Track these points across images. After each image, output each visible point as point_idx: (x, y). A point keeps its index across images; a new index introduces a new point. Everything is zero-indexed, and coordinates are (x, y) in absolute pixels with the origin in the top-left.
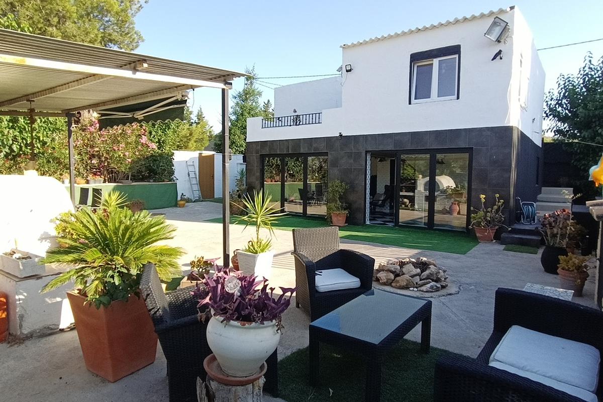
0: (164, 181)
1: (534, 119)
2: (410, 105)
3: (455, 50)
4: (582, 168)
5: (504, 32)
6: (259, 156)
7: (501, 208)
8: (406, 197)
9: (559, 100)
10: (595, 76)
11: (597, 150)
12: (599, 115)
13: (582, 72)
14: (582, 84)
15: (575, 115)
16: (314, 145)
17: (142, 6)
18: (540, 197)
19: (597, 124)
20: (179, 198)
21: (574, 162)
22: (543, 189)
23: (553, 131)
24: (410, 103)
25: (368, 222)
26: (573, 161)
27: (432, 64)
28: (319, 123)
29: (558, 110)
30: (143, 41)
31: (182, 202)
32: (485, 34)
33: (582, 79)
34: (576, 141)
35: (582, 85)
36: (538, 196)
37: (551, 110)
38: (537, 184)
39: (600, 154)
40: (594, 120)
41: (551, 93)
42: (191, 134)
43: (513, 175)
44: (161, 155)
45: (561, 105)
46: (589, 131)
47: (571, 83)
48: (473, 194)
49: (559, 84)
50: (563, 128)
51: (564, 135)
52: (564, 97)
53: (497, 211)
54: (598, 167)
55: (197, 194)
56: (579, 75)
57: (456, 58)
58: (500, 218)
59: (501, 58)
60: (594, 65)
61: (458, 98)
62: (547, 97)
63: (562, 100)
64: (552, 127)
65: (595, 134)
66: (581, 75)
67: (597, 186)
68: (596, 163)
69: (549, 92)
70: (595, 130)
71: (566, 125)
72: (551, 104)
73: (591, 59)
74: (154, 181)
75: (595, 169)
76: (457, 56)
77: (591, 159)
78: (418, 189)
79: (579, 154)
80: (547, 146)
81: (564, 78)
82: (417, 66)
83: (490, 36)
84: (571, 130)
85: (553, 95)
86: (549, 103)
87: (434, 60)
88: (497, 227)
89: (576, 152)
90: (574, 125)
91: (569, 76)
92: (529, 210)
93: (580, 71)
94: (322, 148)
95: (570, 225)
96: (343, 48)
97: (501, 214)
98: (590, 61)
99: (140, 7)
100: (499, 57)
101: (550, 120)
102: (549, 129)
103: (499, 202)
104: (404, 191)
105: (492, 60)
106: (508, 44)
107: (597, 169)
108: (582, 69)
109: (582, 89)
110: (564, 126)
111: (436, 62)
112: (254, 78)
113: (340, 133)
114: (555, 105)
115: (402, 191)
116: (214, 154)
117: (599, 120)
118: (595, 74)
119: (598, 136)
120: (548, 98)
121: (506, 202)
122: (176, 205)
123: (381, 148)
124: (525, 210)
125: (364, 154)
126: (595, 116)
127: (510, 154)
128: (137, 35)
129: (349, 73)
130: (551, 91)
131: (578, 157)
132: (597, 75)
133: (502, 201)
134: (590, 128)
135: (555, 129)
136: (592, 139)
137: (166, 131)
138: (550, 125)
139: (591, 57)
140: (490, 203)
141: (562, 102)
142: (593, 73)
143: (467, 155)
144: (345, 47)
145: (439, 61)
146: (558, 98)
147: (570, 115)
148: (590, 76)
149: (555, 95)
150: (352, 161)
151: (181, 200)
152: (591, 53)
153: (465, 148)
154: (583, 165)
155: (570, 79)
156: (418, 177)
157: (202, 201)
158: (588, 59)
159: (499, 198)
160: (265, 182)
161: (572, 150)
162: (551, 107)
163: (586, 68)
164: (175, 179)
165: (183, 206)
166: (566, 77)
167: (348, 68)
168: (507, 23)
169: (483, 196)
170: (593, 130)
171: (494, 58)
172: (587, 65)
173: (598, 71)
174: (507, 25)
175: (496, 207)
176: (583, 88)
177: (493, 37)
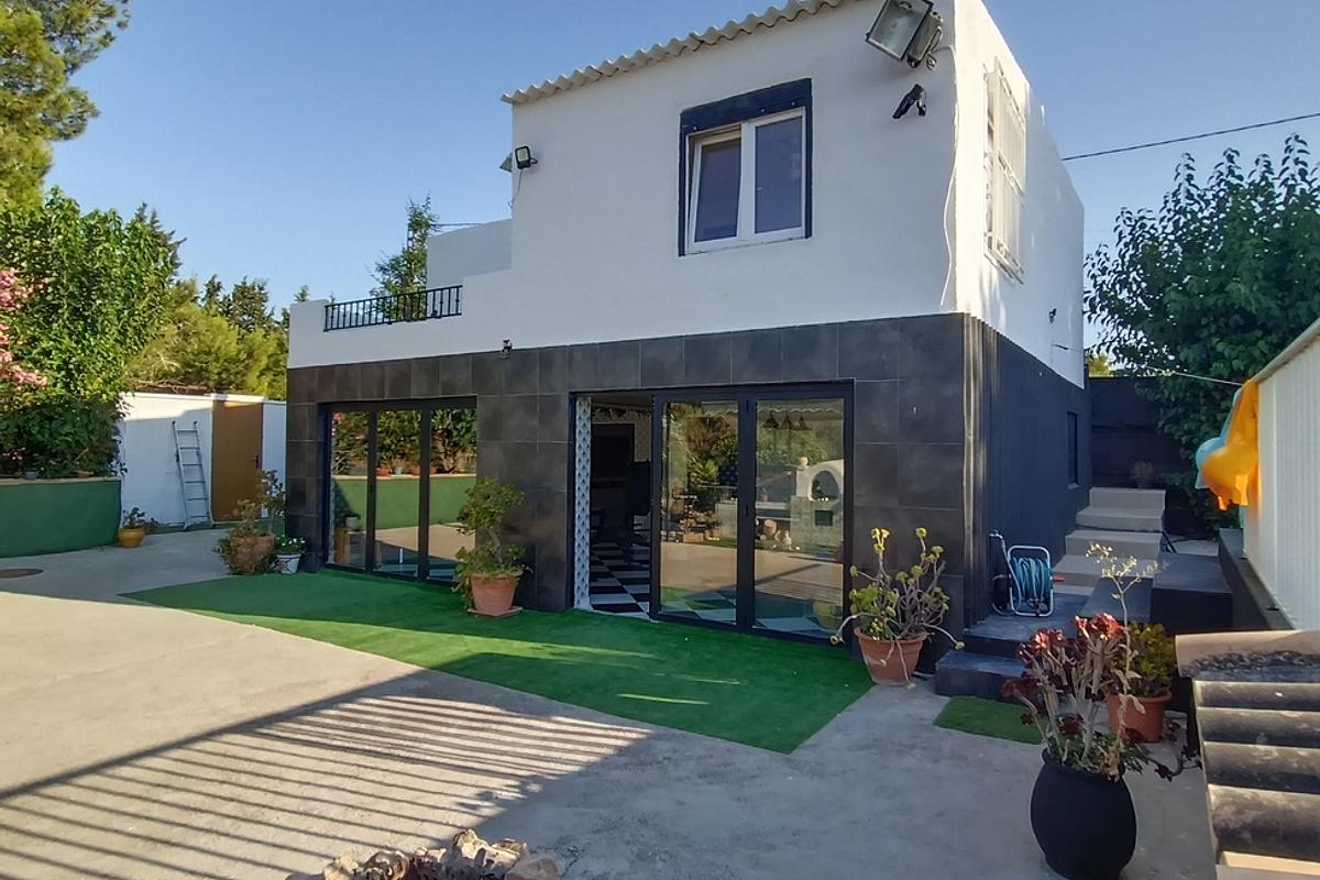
0: (75, 475)
1: (1054, 312)
2: (682, 257)
3: (797, 94)
4: (1184, 439)
5: (922, 32)
6: (316, 408)
7: (937, 573)
8: (769, 513)
9: (1120, 273)
10: (1200, 215)
11: (1217, 396)
12: (1217, 307)
13: (1171, 205)
14: (1172, 233)
15: (1160, 309)
16: (444, 377)
17: (113, 35)
18: (1085, 514)
19: (1213, 331)
20: (124, 522)
21: (1164, 425)
22: (1094, 491)
23: (1112, 348)
24: (682, 253)
25: (583, 603)
26: (1160, 424)
27: (740, 139)
28: (457, 314)
29: (1120, 297)
30: (95, 114)
31: (132, 534)
32: (868, 35)
33: (1171, 223)
34: (1167, 373)
35: (1172, 237)
36: (1081, 513)
37: (1103, 295)
38: (1076, 481)
39: (1224, 405)
40: (1204, 322)
41: (1102, 255)
42: (250, 355)
43: (973, 464)
44: (67, 405)
45: (1125, 284)
46: (1195, 346)
47: (1148, 232)
48: (858, 522)
49: (1121, 233)
50: (1133, 341)
51: (1139, 361)
52: (1132, 263)
53: (925, 581)
54: (1221, 445)
55: (200, 511)
56: (1165, 212)
57: (801, 117)
58: (937, 602)
59: (922, 113)
60: (1198, 189)
61: (808, 234)
62: (1093, 265)
63: (1128, 273)
64: (1109, 339)
65: (1208, 356)
66: (1169, 211)
67: (1222, 507)
68: (1217, 429)
69: (1098, 254)
70: (1208, 346)
71: (1141, 334)
72: (1104, 282)
73: (1190, 172)
74: (42, 475)
75: (1214, 448)
76: (801, 112)
77: (1203, 418)
78: (799, 493)
79: (1175, 405)
80: (1098, 387)
81: (1129, 219)
82: (703, 147)
83: (885, 45)
84: (1152, 347)
85: (1108, 259)
86: (1099, 280)
87: (745, 126)
88: (924, 636)
89: (1169, 399)
90: (1159, 334)
91: (1142, 214)
92: (1029, 571)
93: (1166, 202)
94: (463, 385)
95: (1126, 687)
96: (514, 103)
97: (938, 590)
98: (1190, 178)
99: (105, 37)
100: (913, 109)
101: (1103, 321)
102: (1104, 343)
103: (929, 552)
104: (766, 497)
105: (897, 116)
106: (938, 66)
107: (1221, 452)
108: (1170, 198)
109: (1171, 246)
110: (1135, 338)
111: (748, 132)
112: (428, 226)
113: (506, 342)
114: (1114, 285)
115: (761, 500)
116: (262, 404)
117: (1216, 321)
118: (1201, 210)
119: (1217, 360)
120: (1097, 267)
121: (953, 554)
122: (116, 542)
123: (608, 383)
124: (1018, 573)
125: (565, 402)
126: (1206, 312)
127: (957, 402)
128: (77, 98)
129: (525, 169)
130: (1104, 250)
131: (1173, 411)
132: (1206, 213)
133: (938, 549)
134: (1197, 340)
135: (1115, 344)
136: (1205, 368)
137: (85, 339)
138: (1104, 335)
139: (1192, 169)
140: (902, 552)
141: (1129, 277)
142: (1196, 207)
143: (836, 407)
144: (518, 102)
145: (757, 128)
146: (1120, 268)
147: (1147, 308)
148: (1189, 216)
149: (1112, 260)
150: (535, 422)
151: (131, 527)
152: (1190, 159)
153: (830, 382)
154: (1186, 433)
155: (1144, 221)
156: (800, 464)
157: (214, 527)
158: (1185, 172)
159: (930, 541)
160: (378, 478)
161: (1158, 396)
162: (1105, 288)
163: (1181, 197)
164: (118, 469)
165: (137, 543)
166: (1136, 216)
167: (523, 158)
168: (931, 4)
169: (881, 534)
170: (1205, 346)
171: (900, 113)
172: (1182, 188)
173: (1208, 203)
174: (930, 10)
175: (918, 570)
176: (1176, 244)
177: (894, 46)
